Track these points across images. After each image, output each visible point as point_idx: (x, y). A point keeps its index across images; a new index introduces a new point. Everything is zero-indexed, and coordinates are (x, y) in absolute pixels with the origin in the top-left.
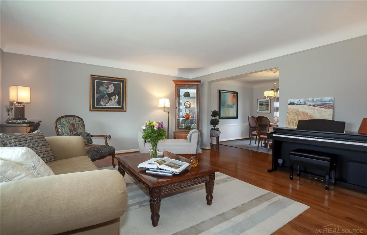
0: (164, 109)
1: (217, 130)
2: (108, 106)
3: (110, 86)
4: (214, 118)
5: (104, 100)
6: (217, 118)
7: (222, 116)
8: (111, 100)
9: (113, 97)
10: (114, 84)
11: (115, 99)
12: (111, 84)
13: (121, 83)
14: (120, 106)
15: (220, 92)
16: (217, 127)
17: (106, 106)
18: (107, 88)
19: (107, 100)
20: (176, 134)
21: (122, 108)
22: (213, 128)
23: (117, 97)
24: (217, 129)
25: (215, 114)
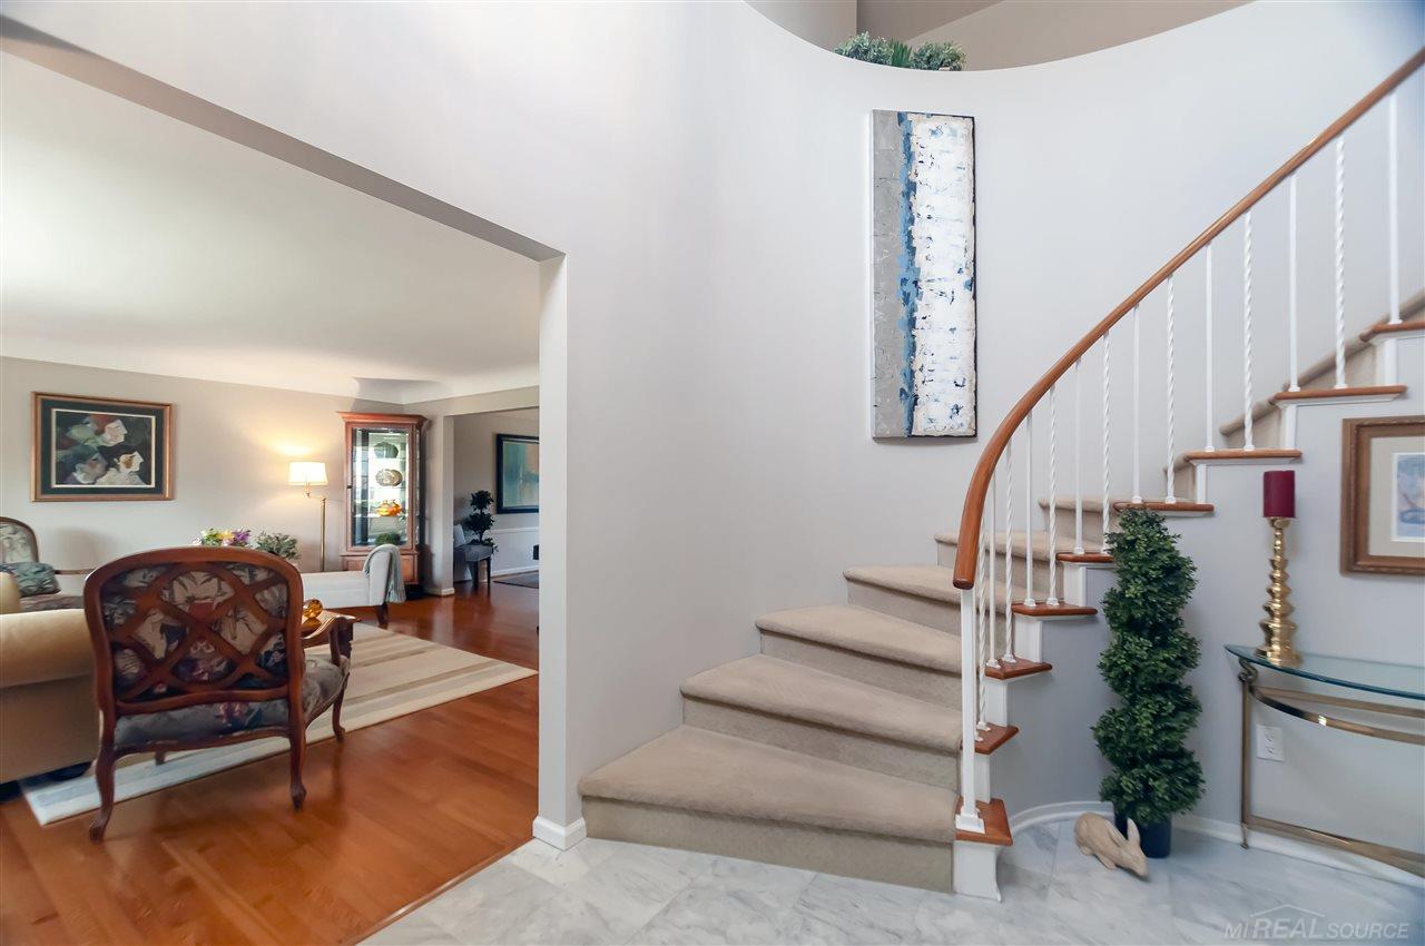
0: (309, 489)
1: (489, 543)
2: (103, 483)
3: (112, 425)
4: (478, 511)
5: (86, 467)
6: (490, 509)
7: (506, 504)
8: (115, 466)
9: (123, 458)
10: (125, 421)
11: (128, 464)
12: (112, 420)
13: (153, 418)
14: (150, 483)
15: (500, 439)
16: (487, 534)
17: (93, 484)
18: (100, 432)
19: (99, 468)
20: (348, 558)
21: (159, 489)
22: (477, 537)
23: (137, 459)
24: (489, 540)
25: (480, 499)
